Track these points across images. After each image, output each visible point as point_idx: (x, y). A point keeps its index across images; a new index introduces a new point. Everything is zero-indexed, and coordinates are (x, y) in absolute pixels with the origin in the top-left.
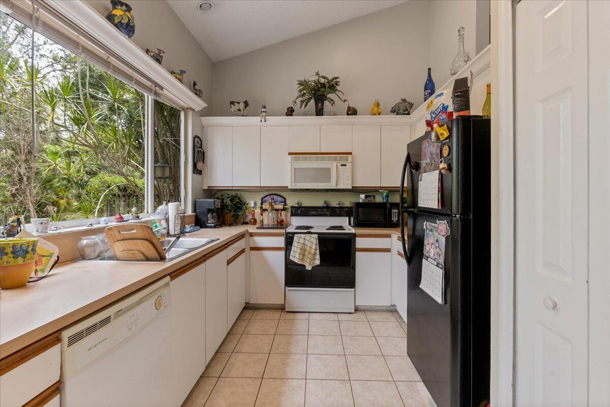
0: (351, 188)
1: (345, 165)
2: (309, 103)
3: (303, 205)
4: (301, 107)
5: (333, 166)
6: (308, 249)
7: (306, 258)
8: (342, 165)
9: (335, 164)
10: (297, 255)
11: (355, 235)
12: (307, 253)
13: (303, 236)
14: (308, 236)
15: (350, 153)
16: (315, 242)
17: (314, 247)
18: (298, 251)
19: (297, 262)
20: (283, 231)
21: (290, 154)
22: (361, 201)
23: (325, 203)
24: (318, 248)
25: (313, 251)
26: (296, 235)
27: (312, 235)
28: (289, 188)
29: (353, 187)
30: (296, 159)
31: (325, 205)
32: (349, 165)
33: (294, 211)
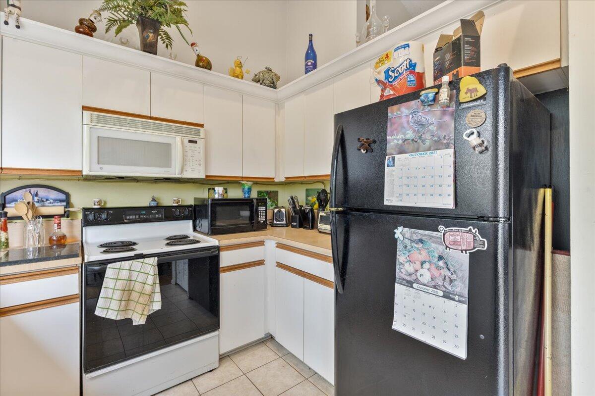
0: (204, 177)
1: (195, 142)
2: (124, 30)
3: (108, 206)
4: (107, 31)
5: (177, 141)
6: (138, 287)
7: (132, 305)
8: (190, 141)
9: (178, 139)
10: (114, 305)
11: (218, 248)
12: (135, 296)
13: (126, 264)
14: (137, 264)
15: (202, 126)
16: (152, 273)
17: (150, 280)
18: (117, 295)
19: (114, 318)
20: (77, 261)
21: (85, 108)
22: (216, 196)
23: (154, 200)
24: (158, 281)
25: (148, 289)
26: (109, 266)
27: (147, 260)
28: (84, 173)
29: (206, 176)
30: (100, 120)
31: (154, 204)
32: (201, 143)
33: (91, 217)
